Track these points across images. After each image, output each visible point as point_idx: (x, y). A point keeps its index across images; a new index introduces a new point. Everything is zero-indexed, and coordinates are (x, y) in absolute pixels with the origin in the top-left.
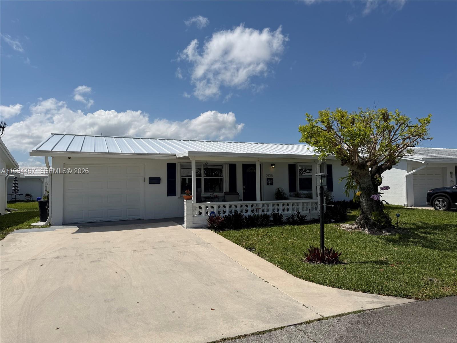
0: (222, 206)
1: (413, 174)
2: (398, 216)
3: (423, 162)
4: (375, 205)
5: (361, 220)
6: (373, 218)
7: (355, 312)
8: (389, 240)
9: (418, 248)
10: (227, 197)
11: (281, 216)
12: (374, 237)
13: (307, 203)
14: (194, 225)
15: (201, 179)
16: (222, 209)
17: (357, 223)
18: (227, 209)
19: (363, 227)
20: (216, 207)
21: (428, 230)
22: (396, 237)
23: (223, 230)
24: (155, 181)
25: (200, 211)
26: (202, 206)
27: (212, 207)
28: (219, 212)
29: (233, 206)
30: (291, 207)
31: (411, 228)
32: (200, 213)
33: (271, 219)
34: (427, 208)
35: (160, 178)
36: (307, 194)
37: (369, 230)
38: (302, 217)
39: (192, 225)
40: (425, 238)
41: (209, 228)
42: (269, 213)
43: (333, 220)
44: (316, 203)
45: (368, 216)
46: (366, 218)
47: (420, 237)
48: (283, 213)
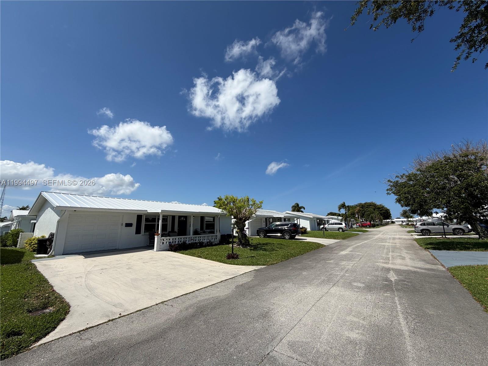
0: (174, 239)
1: (251, 221)
2: (252, 240)
3: (255, 216)
4: (244, 236)
5: (238, 242)
6: (243, 241)
7: (254, 270)
8: (251, 250)
9: (261, 252)
10: (171, 234)
11: (203, 243)
12: (245, 249)
13: (213, 236)
14: (160, 250)
15: (155, 224)
16: (174, 240)
17: (237, 244)
18: (177, 240)
19: (239, 245)
20: (171, 239)
21: (261, 245)
22: (253, 248)
23: (181, 250)
24: (129, 225)
25: (163, 242)
26: (164, 239)
27: (169, 239)
28: (173, 242)
29: (180, 238)
30: (206, 238)
31: (256, 245)
32: (163, 243)
33: (198, 244)
34: (257, 237)
35: (132, 223)
36: (210, 231)
37: (242, 246)
38: (212, 243)
39: (159, 250)
40: (262, 248)
41: (169, 250)
42: (197, 241)
43: (224, 244)
44: (217, 236)
45: (241, 240)
46: (240, 242)
47: (260, 248)
48: (204, 241)
